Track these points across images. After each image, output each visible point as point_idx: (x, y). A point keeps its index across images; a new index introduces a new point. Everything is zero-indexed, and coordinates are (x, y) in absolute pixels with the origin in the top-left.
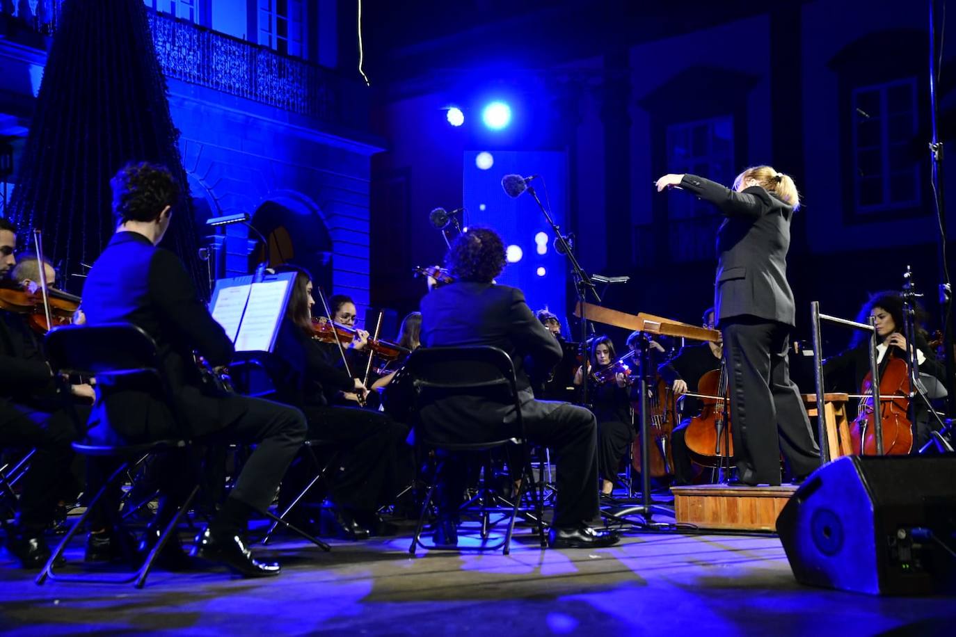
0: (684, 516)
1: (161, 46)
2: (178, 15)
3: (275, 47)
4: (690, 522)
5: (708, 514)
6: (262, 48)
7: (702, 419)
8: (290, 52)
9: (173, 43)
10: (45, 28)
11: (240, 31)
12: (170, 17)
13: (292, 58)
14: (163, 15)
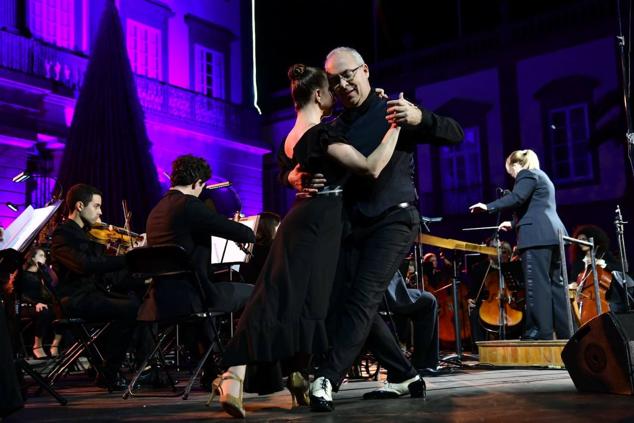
0: (485, 359)
1: (141, 94)
2: (149, 76)
3: (205, 93)
4: (489, 363)
5: (499, 358)
6: (197, 94)
7: (490, 302)
8: (215, 95)
9: (147, 92)
10: (74, 86)
11: (185, 84)
12: (144, 77)
13: (216, 99)
14: (141, 76)
